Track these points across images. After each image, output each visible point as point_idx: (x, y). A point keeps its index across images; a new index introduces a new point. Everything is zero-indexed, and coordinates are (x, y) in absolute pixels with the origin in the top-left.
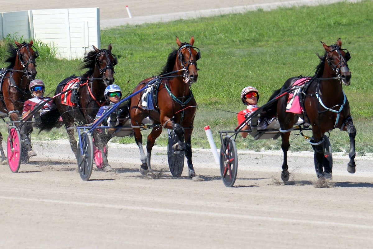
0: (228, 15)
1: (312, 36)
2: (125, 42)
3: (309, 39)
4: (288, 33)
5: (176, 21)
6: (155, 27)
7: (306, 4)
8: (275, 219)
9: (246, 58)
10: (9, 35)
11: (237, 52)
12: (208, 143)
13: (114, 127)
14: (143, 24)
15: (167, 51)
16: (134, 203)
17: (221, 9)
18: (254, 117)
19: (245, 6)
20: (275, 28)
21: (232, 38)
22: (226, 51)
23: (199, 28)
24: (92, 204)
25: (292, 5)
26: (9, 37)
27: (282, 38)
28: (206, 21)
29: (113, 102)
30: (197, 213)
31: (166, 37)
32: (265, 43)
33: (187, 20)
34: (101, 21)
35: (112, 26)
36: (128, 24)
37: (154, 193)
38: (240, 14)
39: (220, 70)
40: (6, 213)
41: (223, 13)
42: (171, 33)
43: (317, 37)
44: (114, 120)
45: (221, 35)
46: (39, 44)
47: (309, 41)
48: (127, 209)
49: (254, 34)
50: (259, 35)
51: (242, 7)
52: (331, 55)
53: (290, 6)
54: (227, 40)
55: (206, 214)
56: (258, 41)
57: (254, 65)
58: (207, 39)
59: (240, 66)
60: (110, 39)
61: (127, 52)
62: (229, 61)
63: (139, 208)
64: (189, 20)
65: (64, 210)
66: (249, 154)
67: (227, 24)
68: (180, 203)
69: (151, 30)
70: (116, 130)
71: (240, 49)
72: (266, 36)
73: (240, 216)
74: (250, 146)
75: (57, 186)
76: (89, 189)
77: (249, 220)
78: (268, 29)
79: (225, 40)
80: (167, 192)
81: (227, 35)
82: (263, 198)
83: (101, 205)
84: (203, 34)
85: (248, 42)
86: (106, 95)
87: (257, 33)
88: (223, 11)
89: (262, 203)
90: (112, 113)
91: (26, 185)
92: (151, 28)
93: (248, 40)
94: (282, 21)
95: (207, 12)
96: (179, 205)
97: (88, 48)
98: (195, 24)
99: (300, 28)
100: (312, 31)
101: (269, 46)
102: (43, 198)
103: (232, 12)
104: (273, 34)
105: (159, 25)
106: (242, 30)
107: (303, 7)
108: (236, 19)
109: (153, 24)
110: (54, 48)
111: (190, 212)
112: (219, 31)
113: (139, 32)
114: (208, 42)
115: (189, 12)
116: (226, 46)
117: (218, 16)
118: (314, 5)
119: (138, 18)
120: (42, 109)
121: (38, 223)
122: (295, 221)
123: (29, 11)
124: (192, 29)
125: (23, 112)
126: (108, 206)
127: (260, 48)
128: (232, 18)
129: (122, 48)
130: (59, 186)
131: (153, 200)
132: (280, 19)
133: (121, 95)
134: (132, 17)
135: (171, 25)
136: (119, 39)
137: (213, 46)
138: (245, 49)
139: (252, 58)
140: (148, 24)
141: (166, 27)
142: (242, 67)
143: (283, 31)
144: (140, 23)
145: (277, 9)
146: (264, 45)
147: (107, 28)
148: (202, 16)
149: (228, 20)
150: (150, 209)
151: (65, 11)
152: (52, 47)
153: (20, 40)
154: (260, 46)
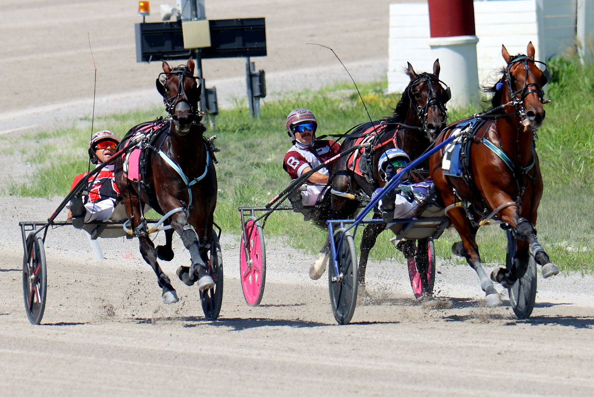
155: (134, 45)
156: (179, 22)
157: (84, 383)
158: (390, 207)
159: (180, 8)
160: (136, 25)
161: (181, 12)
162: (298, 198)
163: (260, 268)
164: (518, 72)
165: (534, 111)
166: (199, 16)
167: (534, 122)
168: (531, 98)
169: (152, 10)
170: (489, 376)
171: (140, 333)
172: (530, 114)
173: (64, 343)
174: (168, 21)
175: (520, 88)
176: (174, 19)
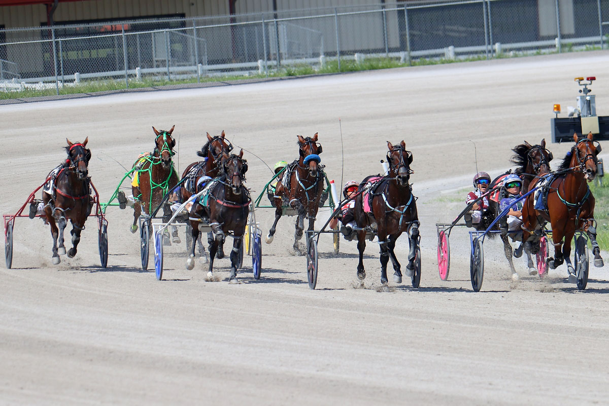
29: (512, 194)
155: (551, 132)
156: (579, 118)
157: (517, 346)
158: (505, 225)
159: (580, 109)
160: (552, 119)
161: (580, 111)
162: (470, 219)
163: (447, 259)
164: (582, 147)
165: (591, 169)
166: (592, 114)
167: (591, 175)
168: (590, 162)
169: (562, 110)
171: (553, 315)
172: (589, 171)
173: (504, 321)
174: (572, 117)
175: (583, 156)
176: (576, 116)
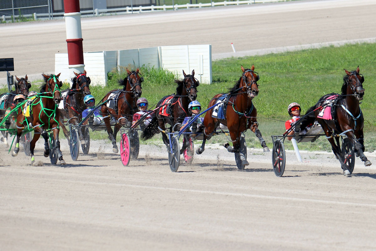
0: (308, 50)
1: (370, 66)
2: (230, 70)
3: (369, 68)
4: (353, 63)
5: (268, 55)
6: (253, 59)
7: (366, 42)
8: (342, 203)
9: (321, 82)
10: (144, 65)
11: (315, 78)
12: (292, 146)
13: (196, 133)
14: (244, 57)
15: (262, 77)
16: (237, 191)
17: (303, 45)
18: (298, 125)
19: (321, 44)
20: (343, 60)
21: (311, 67)
22: (306, 77)
23: (286, 60)
24: (206, 192)
25: (356, 42)
26: (144, 67)
27: (348, 67)
28: (292, 55)
29: (194, 114)
30: (284, 198)
31: (261, 66)
32: (335, 71)
33: (277, 54)
34: (212, 55)
35: (221, 59)
36: (233, 57)
37: (252, 184)
38: (317, 49)
39: (301, 91)
40: (141, 198)
41: (304, 49)
42: (265, 63)
43: (375, 67)
44: (195, 127)
45: (302, 65)
46: (166, 72)
47: (368, 69)
48: (231, 196)
49: (327, 64)
50: (331, 65)
51: (318, 44)
52: (351, 78)
53: (354, 44)
54: (307, 69)
55: (291, 199)
56: (330, 69)
57: (327, 87)
58: (292, 68)
59: (316, 88)
60: (219, 68)
61: (232, 78)
62: (309, 85)
63: (240, 195)
64: (279, 54)
65: (185, 196)
66: (323, 154)
67: (307, 57)
68: (271, 191)
69: (250, 62)
70: (197, 135)
71: (316, 75)
72: (336, 65)
73: (316, 201)
74: (324, 148)
75: (179, 178)
76: (203, 180)
77: (323, 204)
78: (337, 60)
79: (305, 68)
80: (262, 182)
81: (307, 65)
82: (333, 187)
83: (212, 192)
84: (289, 64)
85: (323, 70)
86: (189, 108)
87: (329, 64)
88: (304, 47)
89: (333, 190)
90: (193, 122)
91: (156, 177)
92: (249, 60)
93: (322, 69)
94: (348, 55)
95: (292, 48)
96: (270, 192)
97: (203, 75)
98: (283, 57)
99: (362, 60)
100: (371, 62)
101: (338, 73)
102: (169, 187)
103: (310, 48)
104: (341, 64)
105: (256, 57)
106: (318, 61)
107: (364, 44)
108: (314, 53)
109: (251, 57)
110: (177, 75)
111: (278, 198)
112: (301, 62)
113: (241, 63)
114: (293, 70)
115: (278, 48)
116: (306, 73)
117: (301, 51)
118: (372, 42)
119: (240, 52)
120: (146, 119)
121: (165, 206)
122: (357, 204)
123: (159, 47)
124: (280, 61)
125: (133, 122)
126: (217, 193)
127: (331, 75)
128: (311, 52)
129: (228, 75)
130: (181, 178)
131: (251, 188)
132: (347, 53)
133: (200, 109)
134: (236, 52)
135: (265, 58)
136: (226, 68)
137: (296, 73)
138: (320, 75)
139: (326, 82)
140: (248, 57)
141: (262, 59)
142: (318, 89)
143: (349, 62)
144: (242, 56)
145: (344, 45)
146: (335, 73)
147: (217, 60)
148: (288, 51)
149: (308, 54)
150: (249, 195)
151: (185, 47)
152: (176, 74)
153: (152, 68)
154: (332, 73)
165: (255, 90)
170: (89, 177)
175: (249, 81)
